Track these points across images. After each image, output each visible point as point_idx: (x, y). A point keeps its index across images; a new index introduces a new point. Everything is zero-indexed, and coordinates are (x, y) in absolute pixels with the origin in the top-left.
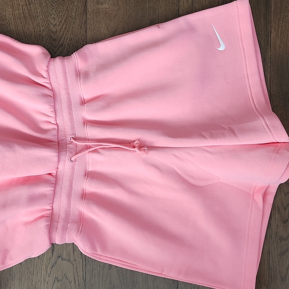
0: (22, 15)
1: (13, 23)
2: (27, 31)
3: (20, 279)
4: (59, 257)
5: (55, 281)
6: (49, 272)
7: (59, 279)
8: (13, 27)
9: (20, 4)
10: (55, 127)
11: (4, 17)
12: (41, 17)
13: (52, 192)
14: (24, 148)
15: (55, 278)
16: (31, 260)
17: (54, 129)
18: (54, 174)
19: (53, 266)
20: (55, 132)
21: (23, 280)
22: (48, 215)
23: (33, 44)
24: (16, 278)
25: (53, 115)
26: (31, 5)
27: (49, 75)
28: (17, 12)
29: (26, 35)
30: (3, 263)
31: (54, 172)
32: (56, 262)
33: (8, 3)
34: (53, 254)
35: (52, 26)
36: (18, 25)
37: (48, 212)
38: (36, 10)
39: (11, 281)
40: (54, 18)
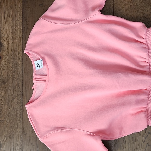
0: (130, 7)
1: (125, 11)
2: (132, 15)
3: (129, 143)
4: (149, 133)
5: (147, 145)
6: (144, 140)
7: (149, 144)
8: (125, 14)
9: (129, 2)
10: (148, 64)
11: (120, 9)
12: (140, 7)
13: (147, 98)
14: (134, 75)
15: (147, 144)
16: (134, 134)
17: (147, 65)
18: (148, 89)
19: (146, 138)
20: (148, 67)
21: (130, 144)
22: (145, 111)
23: (136, 21)
24: (126, 143)
25: (147, 58)
26: (135, 1)
27: (146, 37)
28: (127, 6)
29: (132, 17)
30: (120, 134)
31: (148, 88)
32: (147, 136)
33: (123, 2)
34: (146, 131)
35: (145, 12)
36: (127, 12)
37: (145, 109)
38: (137, 4)
39: (124, 144)
40: (147, 7)
